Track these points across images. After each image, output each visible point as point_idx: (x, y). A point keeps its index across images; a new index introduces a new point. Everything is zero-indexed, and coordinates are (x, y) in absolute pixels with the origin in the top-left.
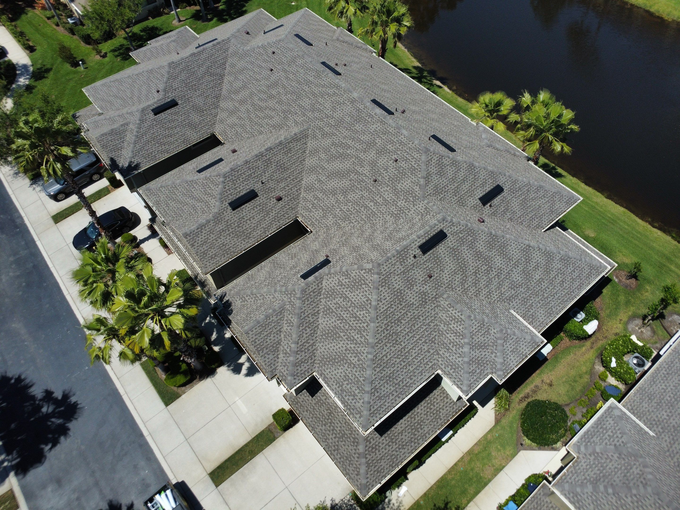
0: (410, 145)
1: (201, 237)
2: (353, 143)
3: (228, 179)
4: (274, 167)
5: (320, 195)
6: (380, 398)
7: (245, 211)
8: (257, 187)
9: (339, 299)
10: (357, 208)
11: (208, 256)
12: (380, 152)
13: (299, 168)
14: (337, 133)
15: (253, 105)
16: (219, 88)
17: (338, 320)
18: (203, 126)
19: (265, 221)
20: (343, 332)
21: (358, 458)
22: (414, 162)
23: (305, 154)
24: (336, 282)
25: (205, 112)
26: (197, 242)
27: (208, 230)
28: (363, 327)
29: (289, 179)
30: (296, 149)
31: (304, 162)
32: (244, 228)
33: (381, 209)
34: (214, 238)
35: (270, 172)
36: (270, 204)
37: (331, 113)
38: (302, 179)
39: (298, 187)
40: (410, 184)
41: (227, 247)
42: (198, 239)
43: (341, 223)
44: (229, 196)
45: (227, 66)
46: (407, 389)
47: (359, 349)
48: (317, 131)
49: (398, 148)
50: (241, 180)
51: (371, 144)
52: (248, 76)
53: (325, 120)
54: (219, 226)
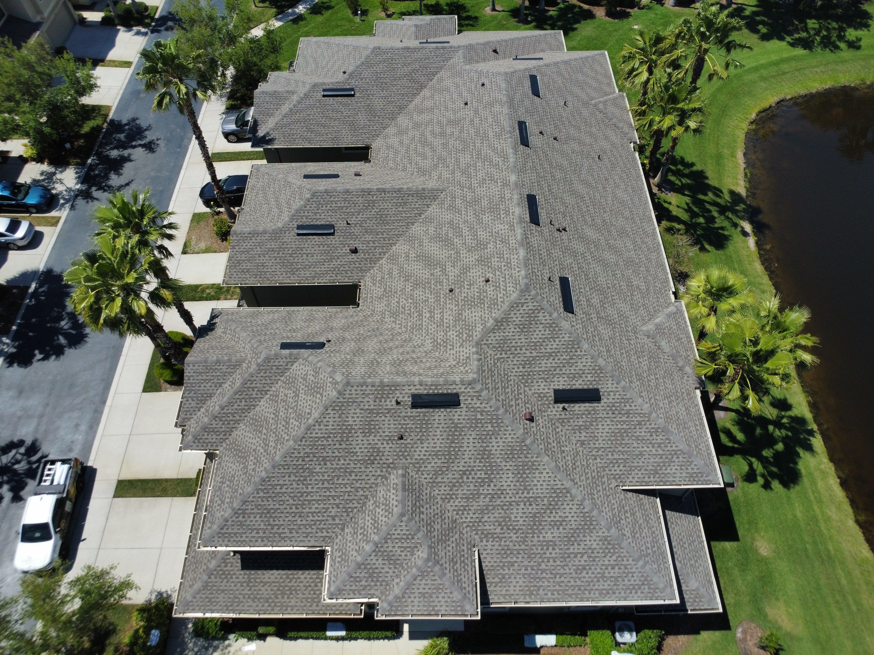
0: (513, 272)
1: (247, 244)
2: (467, 233)
3: (315, 199)
4: (373, 213)
5: (395, 272)
6: (241, 525)
7: (309, 242)
8: (340, 225)
9: (291, 392)
10: (412, 310)
11: (240, 267)
12: (483, 261)
13: (401, 229)
14: (463, 213)
15: (422, 135)
16: (410, 99)
17: (273, 414)
18: (365, 133)
19: (323, 267)
20: (267, 430)
21: (204, 571)
22: (501, 295)
23: (419, 217)
24: (304, 373)
25: (377, 118)
26: (240, 246)
27: (258, 241)
28: (284, 438)
29: (381, 236)
30: (413, 206)
31: (411, 226)
32: (296, 261)
33: (430, 327)
34: (259, 252)
35: (365, 216)
36: (340, 251)
37: (476, 185)
38: (395, 244)
39: (385, 250)
40: (477, 318)
41: (265, 270)
42: (243, 243)
43: (387, 316)
44: (304, 218)
45: (436, 78)
46: (277, 539)
47: (263, 458)
48: (449, 199)
49: (501, 268)
50: (328, 207)
51: (481, 245)
52: (442, 99)
53: (465, 190)
54: (273, 243)
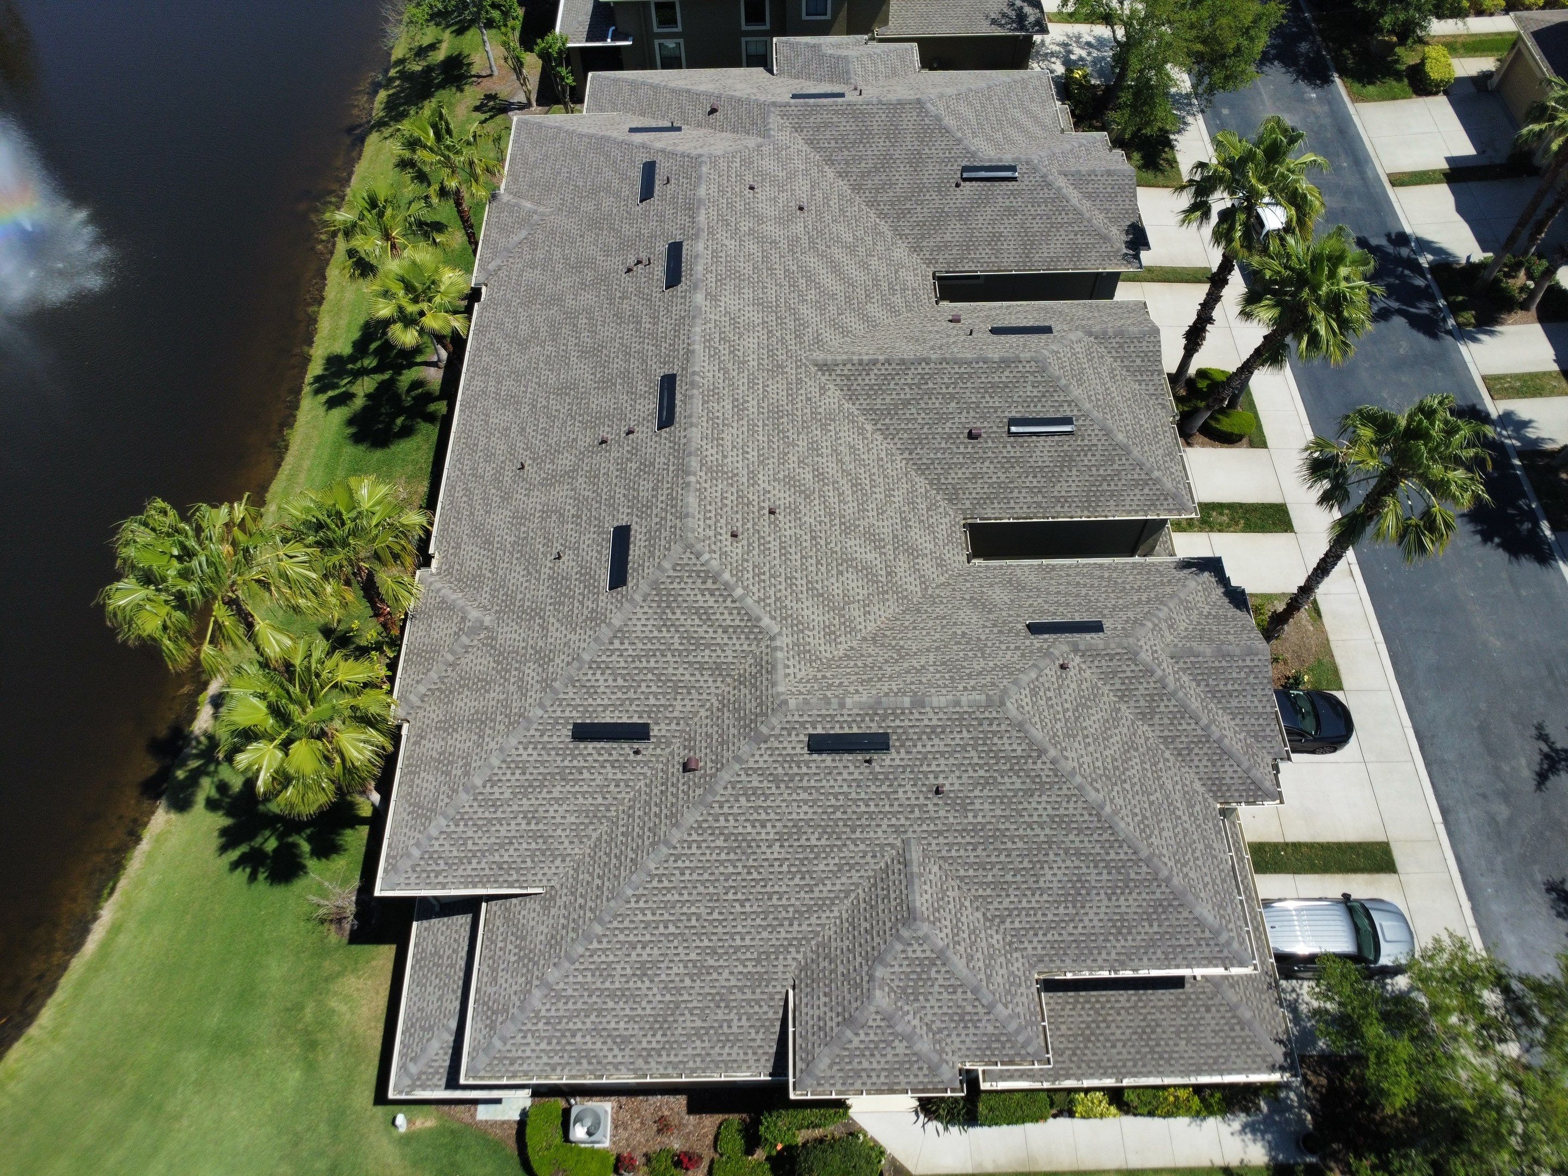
2: (777, 266)
12: (756, 216)
14: (782, 301)
51: (758, 237)
53: (778, 335)
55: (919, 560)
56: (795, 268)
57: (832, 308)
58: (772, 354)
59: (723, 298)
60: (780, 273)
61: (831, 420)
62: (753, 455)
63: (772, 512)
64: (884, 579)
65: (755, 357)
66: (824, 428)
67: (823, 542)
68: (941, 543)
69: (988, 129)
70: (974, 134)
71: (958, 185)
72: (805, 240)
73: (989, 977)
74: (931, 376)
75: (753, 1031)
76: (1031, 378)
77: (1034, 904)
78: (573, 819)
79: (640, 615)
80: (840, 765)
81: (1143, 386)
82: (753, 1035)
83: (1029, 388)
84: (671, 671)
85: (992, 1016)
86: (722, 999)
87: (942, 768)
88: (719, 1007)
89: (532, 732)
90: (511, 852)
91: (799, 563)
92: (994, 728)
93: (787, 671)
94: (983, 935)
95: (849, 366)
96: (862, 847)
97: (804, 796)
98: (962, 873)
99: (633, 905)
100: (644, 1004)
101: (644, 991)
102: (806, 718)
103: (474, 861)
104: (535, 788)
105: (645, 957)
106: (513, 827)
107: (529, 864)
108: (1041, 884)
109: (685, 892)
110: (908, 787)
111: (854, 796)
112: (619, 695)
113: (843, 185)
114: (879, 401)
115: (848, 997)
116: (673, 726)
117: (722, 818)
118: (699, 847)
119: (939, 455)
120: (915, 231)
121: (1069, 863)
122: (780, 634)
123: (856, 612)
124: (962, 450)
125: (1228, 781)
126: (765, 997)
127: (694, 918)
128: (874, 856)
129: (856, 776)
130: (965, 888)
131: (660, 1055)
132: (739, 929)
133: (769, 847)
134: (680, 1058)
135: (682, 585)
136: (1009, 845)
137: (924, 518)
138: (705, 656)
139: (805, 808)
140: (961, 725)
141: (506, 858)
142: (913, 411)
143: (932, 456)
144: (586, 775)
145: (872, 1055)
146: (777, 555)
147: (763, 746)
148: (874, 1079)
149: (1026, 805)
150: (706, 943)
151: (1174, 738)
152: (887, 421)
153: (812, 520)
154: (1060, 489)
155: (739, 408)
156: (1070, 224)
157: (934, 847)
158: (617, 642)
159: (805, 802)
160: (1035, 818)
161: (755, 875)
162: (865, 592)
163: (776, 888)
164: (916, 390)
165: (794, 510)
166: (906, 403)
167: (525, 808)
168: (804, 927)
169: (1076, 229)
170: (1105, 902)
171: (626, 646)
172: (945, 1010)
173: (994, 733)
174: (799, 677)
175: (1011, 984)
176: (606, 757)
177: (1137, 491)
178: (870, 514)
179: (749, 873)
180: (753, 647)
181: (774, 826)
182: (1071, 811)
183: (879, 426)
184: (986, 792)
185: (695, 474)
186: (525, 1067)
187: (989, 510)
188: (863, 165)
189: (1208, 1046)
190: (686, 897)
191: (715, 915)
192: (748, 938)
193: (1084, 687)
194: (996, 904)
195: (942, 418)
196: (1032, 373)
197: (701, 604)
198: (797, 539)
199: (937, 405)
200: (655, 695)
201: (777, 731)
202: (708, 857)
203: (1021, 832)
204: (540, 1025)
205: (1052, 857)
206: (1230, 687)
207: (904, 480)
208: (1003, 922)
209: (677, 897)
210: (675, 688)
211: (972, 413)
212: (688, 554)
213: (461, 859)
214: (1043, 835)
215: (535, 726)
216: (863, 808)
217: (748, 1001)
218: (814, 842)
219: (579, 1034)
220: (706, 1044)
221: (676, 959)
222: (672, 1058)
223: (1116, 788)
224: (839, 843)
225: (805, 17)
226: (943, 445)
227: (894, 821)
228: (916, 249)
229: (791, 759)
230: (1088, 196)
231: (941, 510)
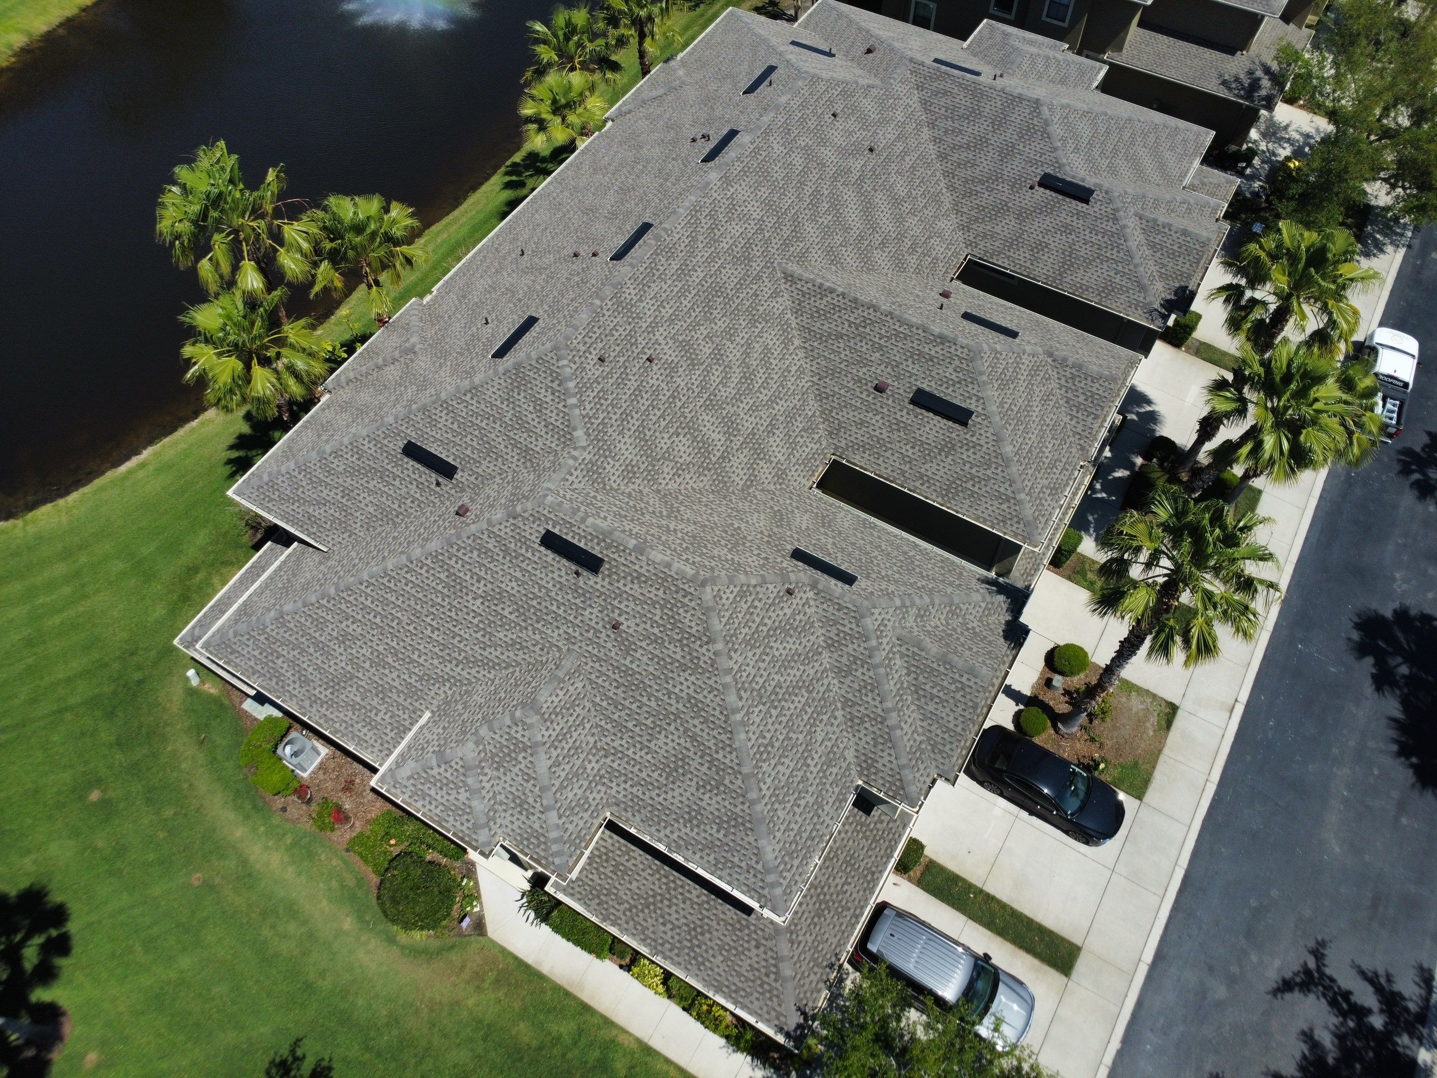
0: (806, 94)
10: (918, 181)
55: (762, 463)
56: (826, 193)
57: (838, 239)
58: (748, 245)
59: (736, 186)
60: (808, 190)
61: (764, 319)
62: (667, 312)
63: (650, 360)
64: (714, 459)
65: (731, 242)
66: (753, 322)
67: (679, 404)
68: (794, 460)
69: (1096, 153)
70: (1076, 150)
71: (1032, 188)
72: (855, 175)
73: (562, 787)
74: (873, 322)
75: (389, 727)
76: (957, 362)
77: (637, 757)
78: (372, 510)
79: (495, 384)
80: (556, 566)
81: (1073, 423)
82: (388, 731)
83: (951, 370)
84: (493, 436)
85: (543, 816)
86: (382, 692)
87: (628, 610)
88: (377, 695)
89: (380, 432)
90: (322, 511)
91: (643, 408)
92: (686, 600)
93: (568, 477)
94: (582, 756)
95: (810, 285)
96: (538, 637)
97: (518, 574)
98: (598, 700)
99: (363, 587)
100: (332, 663)
101: (337, 654)
102: (552, 516)
103: (297, 504)
104: (360, 473)
105: (350, 630)
106: (332, 494)
107: (328, 526)
108: (652, 745)
109: (401, 599)
110: (595, 611)
111: (553, 594)
112: (450, 436)
113: (932, 150)
114: (818, 324)
115: (454, 737)
116: (472, 479)
117: (454, 559)
118: (427, 571)
119: (842, 392)
120: (972, 213)
121: (682, 741)
122: (584, 448)
123: (667, 469)
124: (864, 396)
125: (880, 766)
126: (411, 708)
127: (396, 621)
128: (542, 649)
129: (563, 580)
130: (593, 713)
131: (322, 706)
132: (421, 647)
133: (474, 599)
134: (332, 716)
135: (536, 376)
136: (645, 700)
137: (794, 435)
138: (522, 437)
139: (514, 584)
140: (662, 585)
141: (316, 514)
142: (842, 345)
143: (836, 389)
144: (397, 483)
145: (441, 789)
146: (629, 393)
147: (511, 521)
148: (432, 807)
149: (675, 675)
150: (394, 644)
151: (855, 704)
152: (815, 344)
153: (683, 384)
154: (928, 468)
155: (684, 271)
156: (1116, 262)
157: (588, 667)
158: (469, 395)
159: (517, 579)
160: (677, 690)
161: (453, 614)
162: (688, 459)
163: (462, 633)
164: (853, 329)
165: (672, 369)
166: (840, 336)
167: (346, 485)
168: (464, 673)
169: (1120, 268)
170: (693, 790)
171: (474, 402)
172: (513, 790)
173: (684, 605)
174: (575, 486)
175: (578, 805)
176: (417, 476)
177: (995, 503)
178: (741, 406)
179: (450, 610)
180: (559, 448)
181: (485, 585)
182: (708, 701)
183: (807, 345)
184: (650, 648)
185: (602, 300)
186: (238, 661)
187: (858, 457)
188: (959, 138)
189: (739, 974)
190: (399, 603)
191: (411, 628)
192: (423, 657)
193: (798, 618)
194: (608, 740)
195: (863, 362)
196: (960, 359)
197: (541, 396)
198: (657, 390)
199: (864, 350)
200: (473, 448)
201: (526, 515)
202: (429, 582)
203: (660, 694)
204: (262, 638)
205: (672, 728)
206: (935, 691)
207: (797, 397)
208: (606, 757)
209: (393, 599)
210: (490, 451)
211: (889, 369)
212: (552, 354)
213: (289, 498)
214: (675, 706)
215: (384, 429)
216: (554, 608)
217: (399, 704)
218: (506, 613)
219: (281, 659)
220: (354, 718)
221: (369, 644)
222: (328, 713)
223: (761, 707)
224: (523, 624)
225: (1044, 18)
226: (850, 385)
227: (570, 630)
228: (965, 228)
229: (524, 542)
230: (1153, 246)
231: (816, 437)
